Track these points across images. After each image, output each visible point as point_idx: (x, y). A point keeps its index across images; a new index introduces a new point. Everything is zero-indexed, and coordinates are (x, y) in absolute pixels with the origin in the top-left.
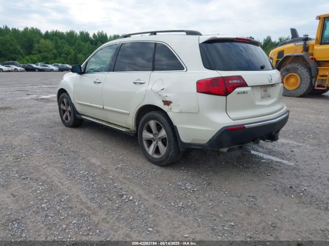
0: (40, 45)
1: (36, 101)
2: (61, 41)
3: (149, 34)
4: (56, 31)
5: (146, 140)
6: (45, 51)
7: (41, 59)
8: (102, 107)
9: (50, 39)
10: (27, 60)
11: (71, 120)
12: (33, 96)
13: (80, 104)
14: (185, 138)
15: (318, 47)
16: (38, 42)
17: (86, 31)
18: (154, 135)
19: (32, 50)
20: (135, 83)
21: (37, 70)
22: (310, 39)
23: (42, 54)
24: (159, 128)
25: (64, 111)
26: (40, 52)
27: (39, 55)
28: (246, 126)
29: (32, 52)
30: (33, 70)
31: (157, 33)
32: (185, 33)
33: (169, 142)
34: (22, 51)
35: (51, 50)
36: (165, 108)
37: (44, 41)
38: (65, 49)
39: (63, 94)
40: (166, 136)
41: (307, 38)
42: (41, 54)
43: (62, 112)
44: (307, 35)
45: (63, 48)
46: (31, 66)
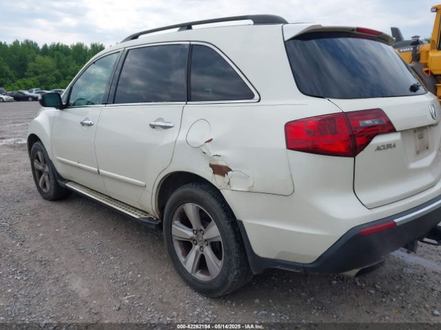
0: (36, 64)
1: (11, 150)
2: (66, 58)
3: (178, 29)
4: (58, 44)
5: (179, 241)
6: (44, 72)
7: (38, 83)
8: (96, 169)
9: (50, 56)
10: (19, 85)
11: (50, 188)
12: (10, 140)
13: (61, 162)
14: (261, 247)
15: (435, 54)
16: (33, 60)
17: (100, 44)
18: (196, 232)
19: (25, 70)
20: (153, 127)
21: (30, 99)
22: (422, 43)
23: (40, 76)
24: (205, 220)
25: (41, 173)
26: (36, 73)
27: (35, 78)
28: (396, 221)
29: (26, 74)
30: (26, 98)
31: (193, 27)
32: (251, 22)
33: (228, 253)
34: (11, 73)
35: (52, 71)
36: (217, 181)
37: (42, 58)
38: (71, 68)
39: (36, 143)
40: (220, 239)
41: (418, 40)
42: (38, 77)
43: (37, 174)
44: (418, 37)
45: (69, 67)
46: (22, 93)
